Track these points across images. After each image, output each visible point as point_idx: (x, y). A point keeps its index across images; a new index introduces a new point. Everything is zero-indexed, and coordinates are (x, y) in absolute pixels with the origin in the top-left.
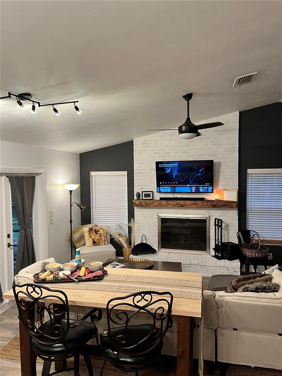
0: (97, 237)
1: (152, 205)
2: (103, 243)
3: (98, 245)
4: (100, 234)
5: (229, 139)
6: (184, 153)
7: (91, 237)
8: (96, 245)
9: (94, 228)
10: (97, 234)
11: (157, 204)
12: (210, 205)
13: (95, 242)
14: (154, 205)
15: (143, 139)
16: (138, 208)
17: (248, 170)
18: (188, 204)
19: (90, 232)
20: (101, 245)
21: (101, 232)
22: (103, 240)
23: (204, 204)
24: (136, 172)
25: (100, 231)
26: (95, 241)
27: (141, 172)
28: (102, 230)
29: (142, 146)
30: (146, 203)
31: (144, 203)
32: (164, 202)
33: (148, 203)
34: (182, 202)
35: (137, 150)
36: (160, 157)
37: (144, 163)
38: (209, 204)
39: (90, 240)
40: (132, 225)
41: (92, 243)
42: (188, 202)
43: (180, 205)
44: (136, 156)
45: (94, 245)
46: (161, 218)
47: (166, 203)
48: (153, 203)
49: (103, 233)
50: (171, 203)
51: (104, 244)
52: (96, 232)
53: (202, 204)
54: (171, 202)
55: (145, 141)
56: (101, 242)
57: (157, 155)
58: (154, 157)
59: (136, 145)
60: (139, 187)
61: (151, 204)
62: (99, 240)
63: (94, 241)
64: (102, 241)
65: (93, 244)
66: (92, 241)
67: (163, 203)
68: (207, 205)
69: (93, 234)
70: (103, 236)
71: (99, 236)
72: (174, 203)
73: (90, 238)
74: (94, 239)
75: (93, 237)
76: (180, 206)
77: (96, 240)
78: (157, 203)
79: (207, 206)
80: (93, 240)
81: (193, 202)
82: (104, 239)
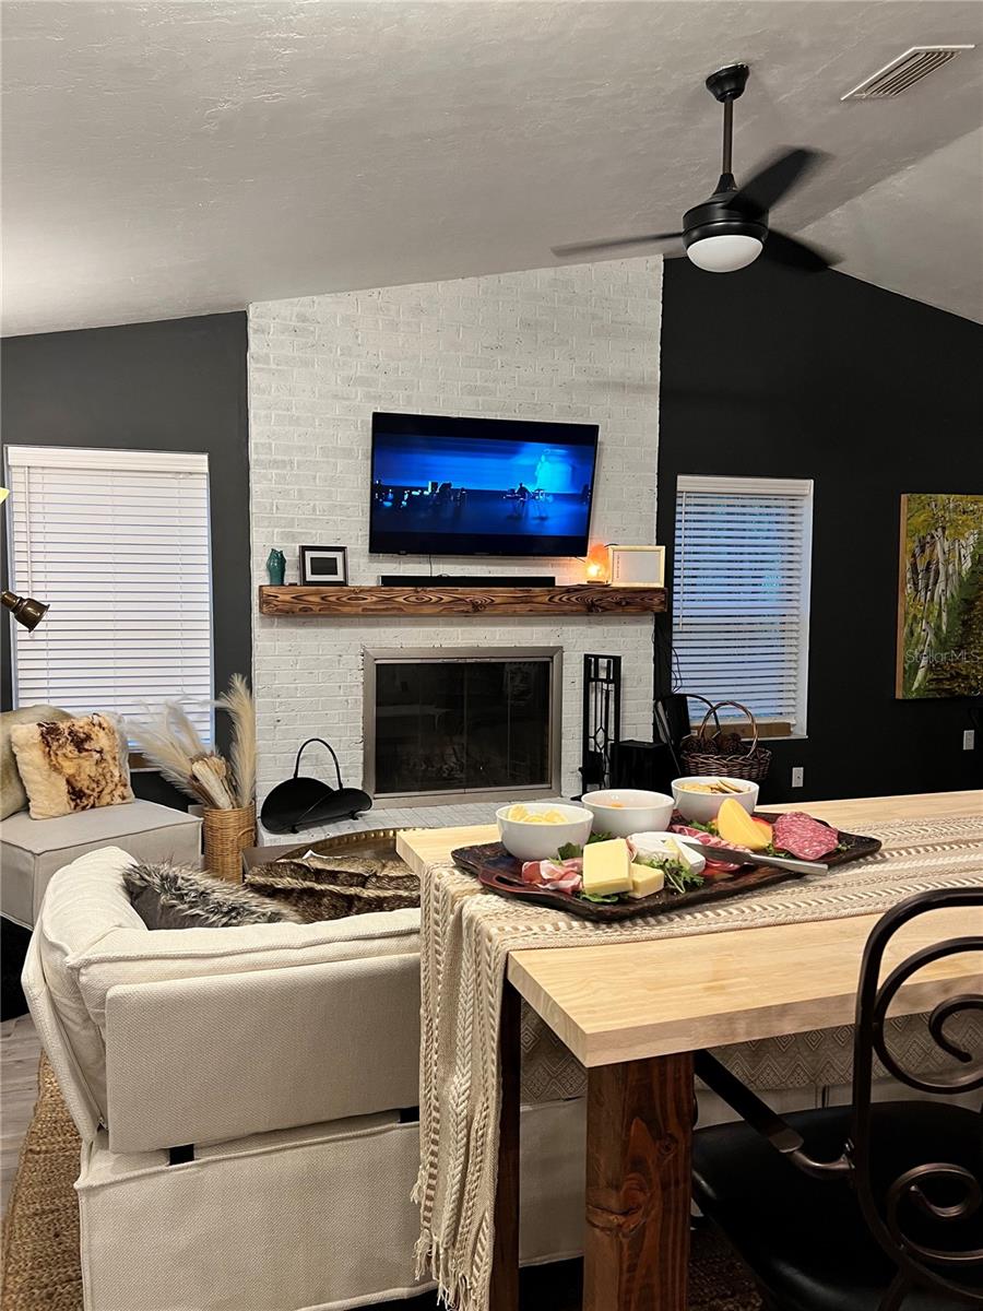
0: (88, 767)
1: (351, 605)
2: (117, 793)
3: (93, 807)
4: (100, 752)
5: (632, 354)
6: (469, 394)
7: (57, 769)
8: (84, 808)
9: (63, 726)
10: (85, 754)
11: (376, 603)
12: (575, 604)
13: (81, 791)
14: (360, 605)
15: (296, 309)
16: (271, 626)
17: (680, 478)
18: (497, 600)
19: (48, 745)
20: (108, 804)
21: (101, 740)
22: (116, 779)
23: (556, 599)
24: (262, 457)
25: (93, 736)
26: (79, 785)
27: (286, 458)
28: (102, 733)
29: (292, 343)
30: (323, 598)
31: (316, 599)
32: (402, 595)
33: (333, 599)
34: (477, 594)
35: (267, 355)
36: (374, 397)
37: (298, 418)
38: (573, 599)
39: (54, 784)
40: (236, 702)
41: (65, 797)
42: (501, 594)
43: (467, 604)
44: (262, 386)
45: (76, 805)
46: (377, 665)
47: (413, 599)
48: (357, 599)
49: (112, 747)
50: (434, 599)
51: (119, 800)
52: (80, 742)
53: (550, 600)
54: (432, 594)
55: (303, 318)
56: (107, 791)
57: (359, 388)
58: (344, 399)
59: (263, 332)
60: (276, 530)
61: (345, 605)
62: (98, 783)
63: (73, 788)
64: (111, 786)
65: (73, 804)
66: (64, 787)
67: (401, 600)
68: (566, 604)
69: (64, 755)
70: (111, 761)
71: (97, 763)
72: (446, 599)
73: (54, 774)
74: (74, 776)
75: (69, 768)
76: (470, 608)
77: (83, 783)
78: (375, 599)
79: (566, 608)
80: (68, 782)
81: (518, 592)
82: (117, 774)
